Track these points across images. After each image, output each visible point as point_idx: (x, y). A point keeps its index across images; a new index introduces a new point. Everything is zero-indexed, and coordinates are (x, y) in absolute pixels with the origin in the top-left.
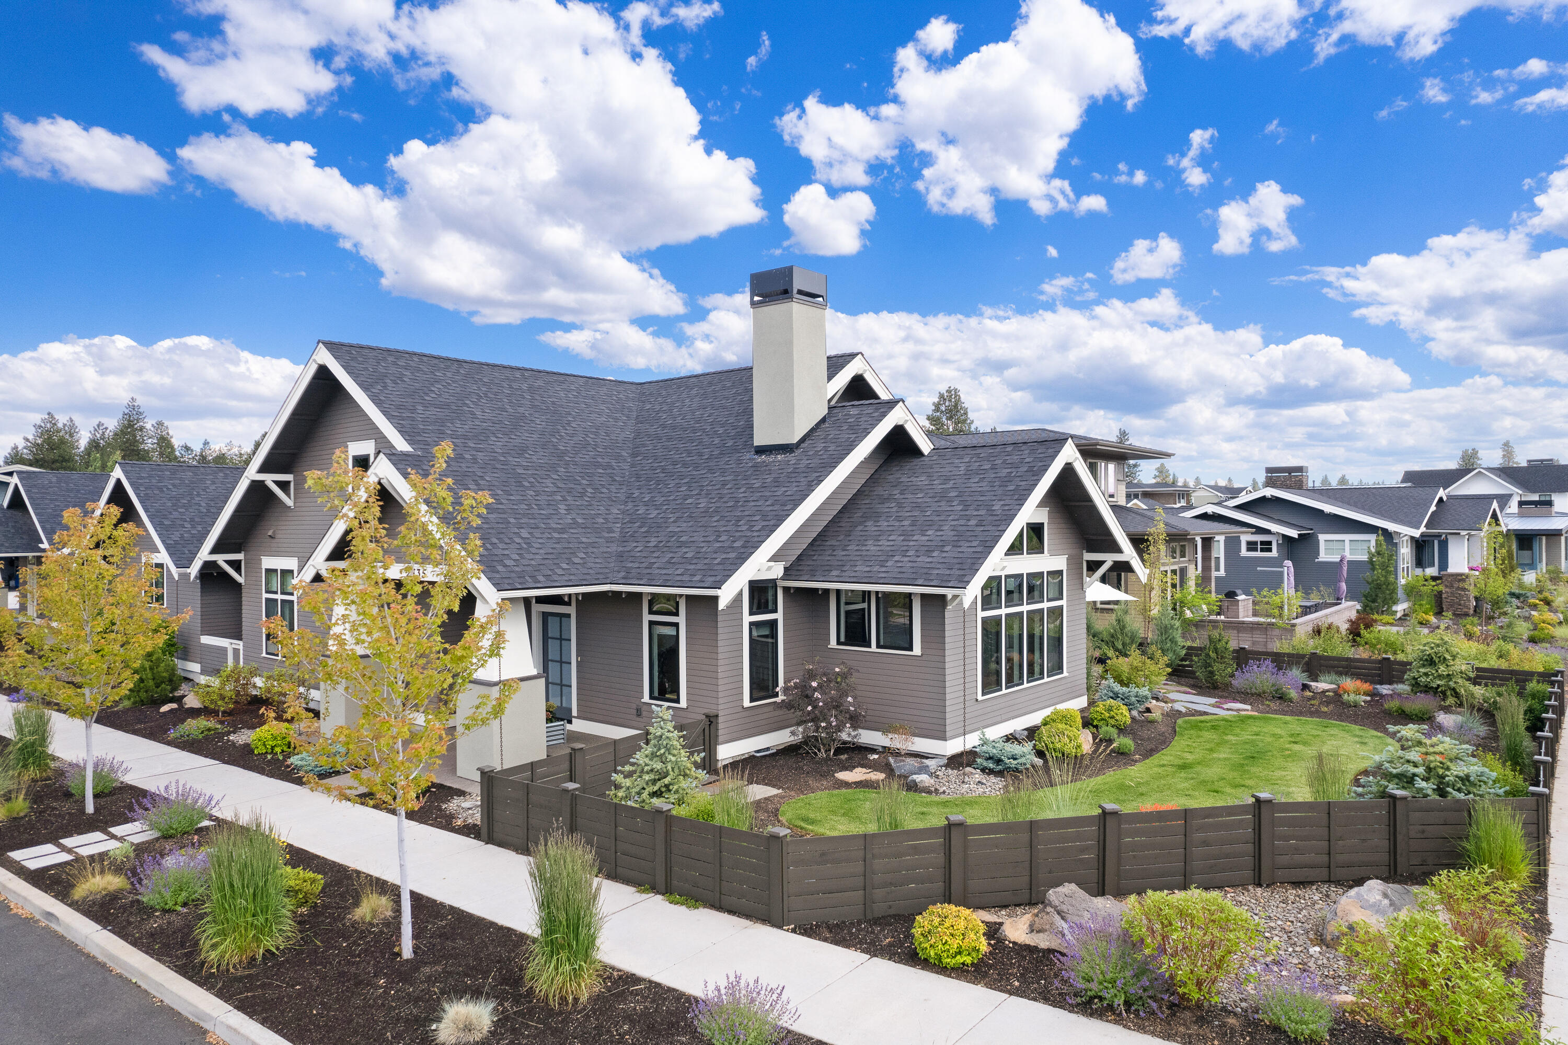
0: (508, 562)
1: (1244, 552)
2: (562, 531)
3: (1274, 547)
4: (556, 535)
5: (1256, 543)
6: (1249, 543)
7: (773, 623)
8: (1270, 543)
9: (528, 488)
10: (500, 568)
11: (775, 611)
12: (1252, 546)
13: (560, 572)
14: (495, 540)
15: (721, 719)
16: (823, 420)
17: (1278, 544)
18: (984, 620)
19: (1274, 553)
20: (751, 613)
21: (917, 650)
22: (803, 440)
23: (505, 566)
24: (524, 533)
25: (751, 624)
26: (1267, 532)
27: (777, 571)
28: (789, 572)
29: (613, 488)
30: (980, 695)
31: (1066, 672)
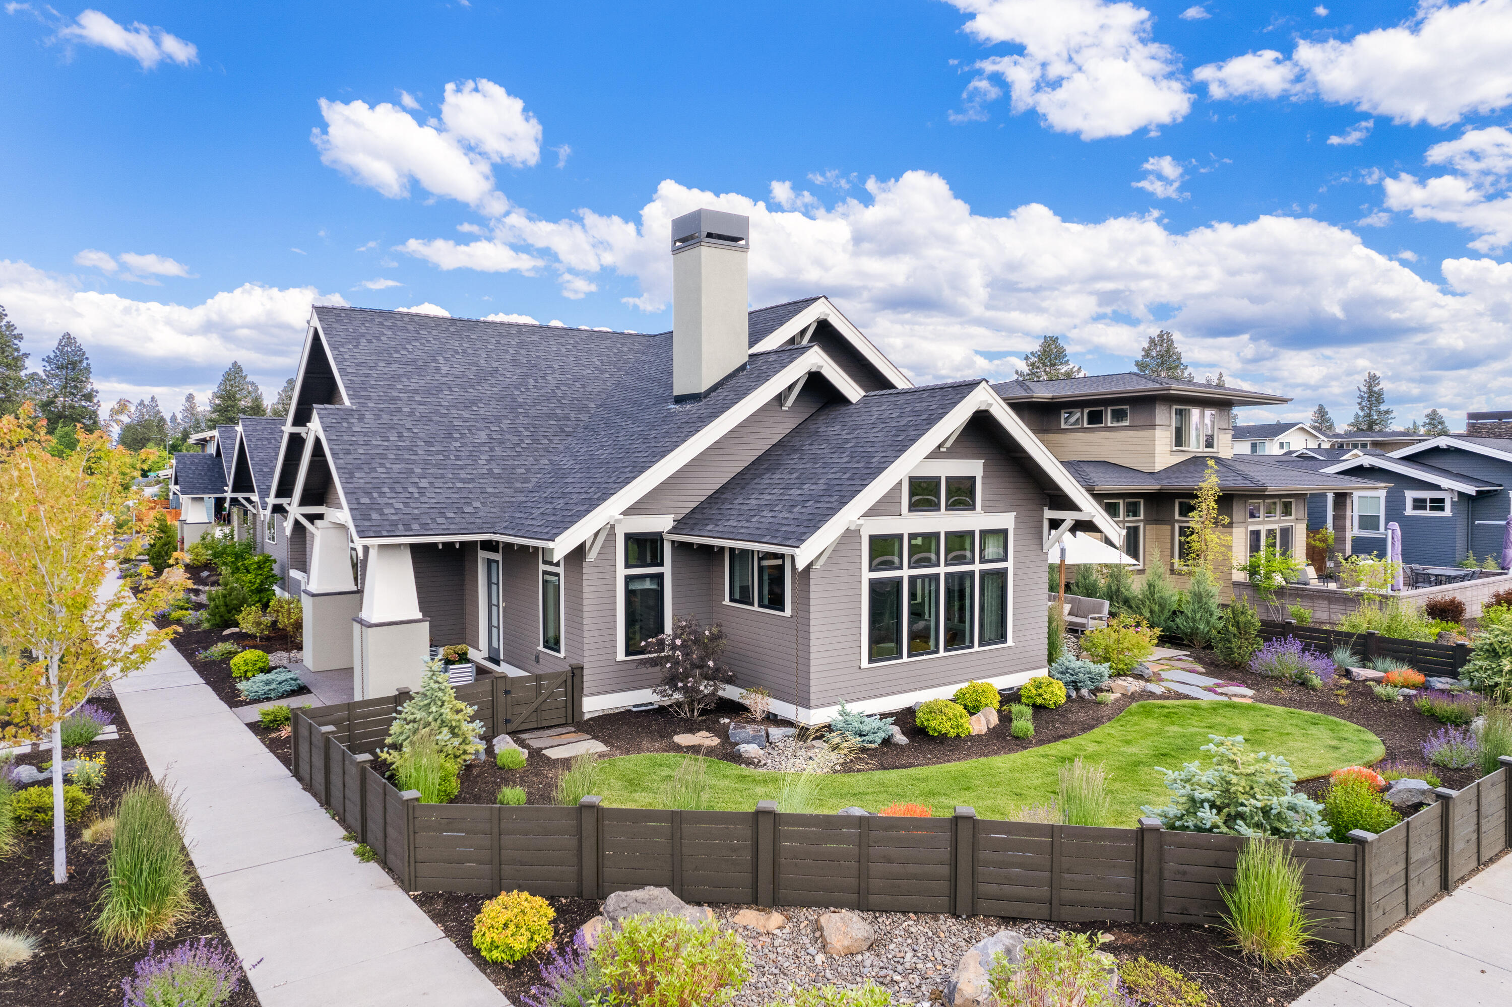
0: (386, 511)
1: (1409, 511)
2: (472, 480)
3: (1448, 505)
4: (459, 485)
5: (1424, 500)
6: (1416, 500)
7: (659, 578)
8: (1442, 501)
9: (456, 440)
10: (375, 516)
11: (661, 564)
12: (1419, 504)
13: (440, 520)
14: (386, 490)
15: (585, 672)
16: (743, 368)
17: (1452, 502)
18: (873, 583)
19: (1448, 512)
20: (627, 566)
21: (788, 612)
22: (714, 388)
23: (382, 514)
24: (424, 483)
25: (627, 577)
26: (1437, 488)
27: (661, 523)
28: (680, 526)
29: (556, 440)
30: (865, 663)
31: (1010, 642)
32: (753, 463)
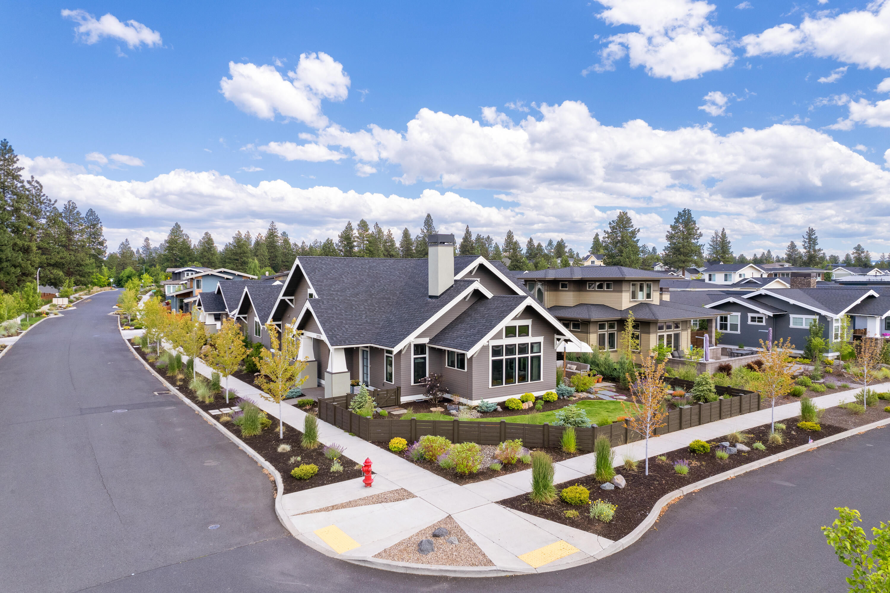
0: (338, 337)
1: (749, 322)
2: (361, 325)
3: (764, 320)
4: (358, 327)
5: (755, 318)
6: (752, 318)
7: (425, 358)
8: (762, 318)
9: (354, 309)
10: (334, 339)
11: (425, 354)
12: (753, 320)
13: (354, 339)
14: (336, 329)
15: (402, 389)
16: (452, 286)
17: (766, 319)
18: (493, 361)
19: (764, 323)
20: (415, 355)
21: (466, 370)
22: (442, 294)
23: (336, 338)
24: (347, 326)
25: (414, 358)
27: (425, 340)
28: (431, 342)
29: (387, 308)
30: (490, 387)
31: (542, 380)
32: (456, 319)
